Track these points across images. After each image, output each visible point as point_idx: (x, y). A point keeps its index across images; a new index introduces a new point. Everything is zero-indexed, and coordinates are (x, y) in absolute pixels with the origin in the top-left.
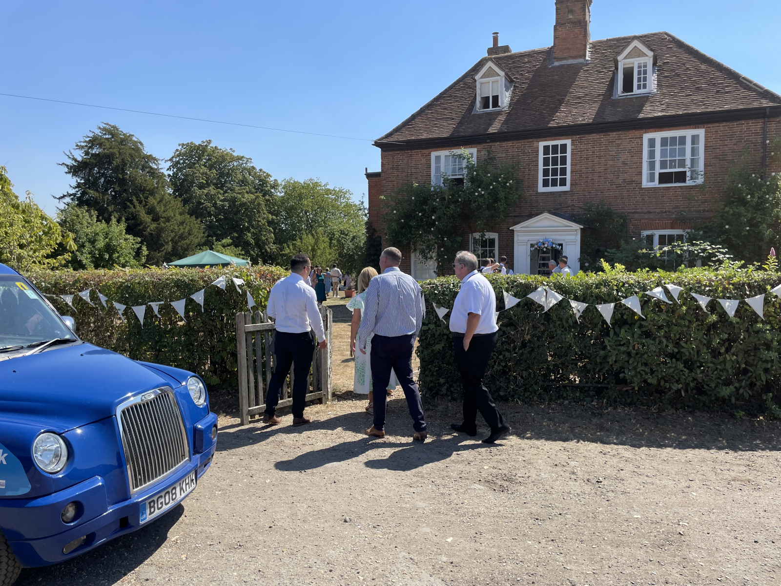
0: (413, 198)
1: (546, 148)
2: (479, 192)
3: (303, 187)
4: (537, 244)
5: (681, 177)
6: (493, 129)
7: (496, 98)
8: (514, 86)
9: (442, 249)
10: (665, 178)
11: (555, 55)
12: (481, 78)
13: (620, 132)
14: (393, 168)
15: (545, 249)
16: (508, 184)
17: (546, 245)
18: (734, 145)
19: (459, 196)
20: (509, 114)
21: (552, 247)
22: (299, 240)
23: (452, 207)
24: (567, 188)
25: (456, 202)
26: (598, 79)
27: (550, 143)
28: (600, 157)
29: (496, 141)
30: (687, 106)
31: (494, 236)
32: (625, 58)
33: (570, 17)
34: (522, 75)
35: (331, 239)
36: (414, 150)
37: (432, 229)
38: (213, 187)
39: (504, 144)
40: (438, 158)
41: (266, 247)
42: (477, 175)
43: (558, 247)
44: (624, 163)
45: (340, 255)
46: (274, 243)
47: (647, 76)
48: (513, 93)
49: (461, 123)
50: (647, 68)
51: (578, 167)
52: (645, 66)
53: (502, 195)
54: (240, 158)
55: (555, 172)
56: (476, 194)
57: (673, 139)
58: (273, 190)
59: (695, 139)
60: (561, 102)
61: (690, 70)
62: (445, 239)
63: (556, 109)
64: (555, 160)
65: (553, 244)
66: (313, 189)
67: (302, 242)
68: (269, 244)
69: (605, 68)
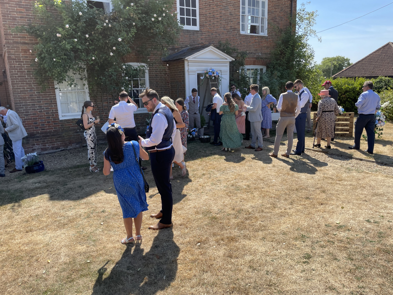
4: (207, 74)
15: (213, 78)
21: (218, 76)
24: (197, 28)
44: (231, 14)
51: (204, 11)
55: (188, 12)
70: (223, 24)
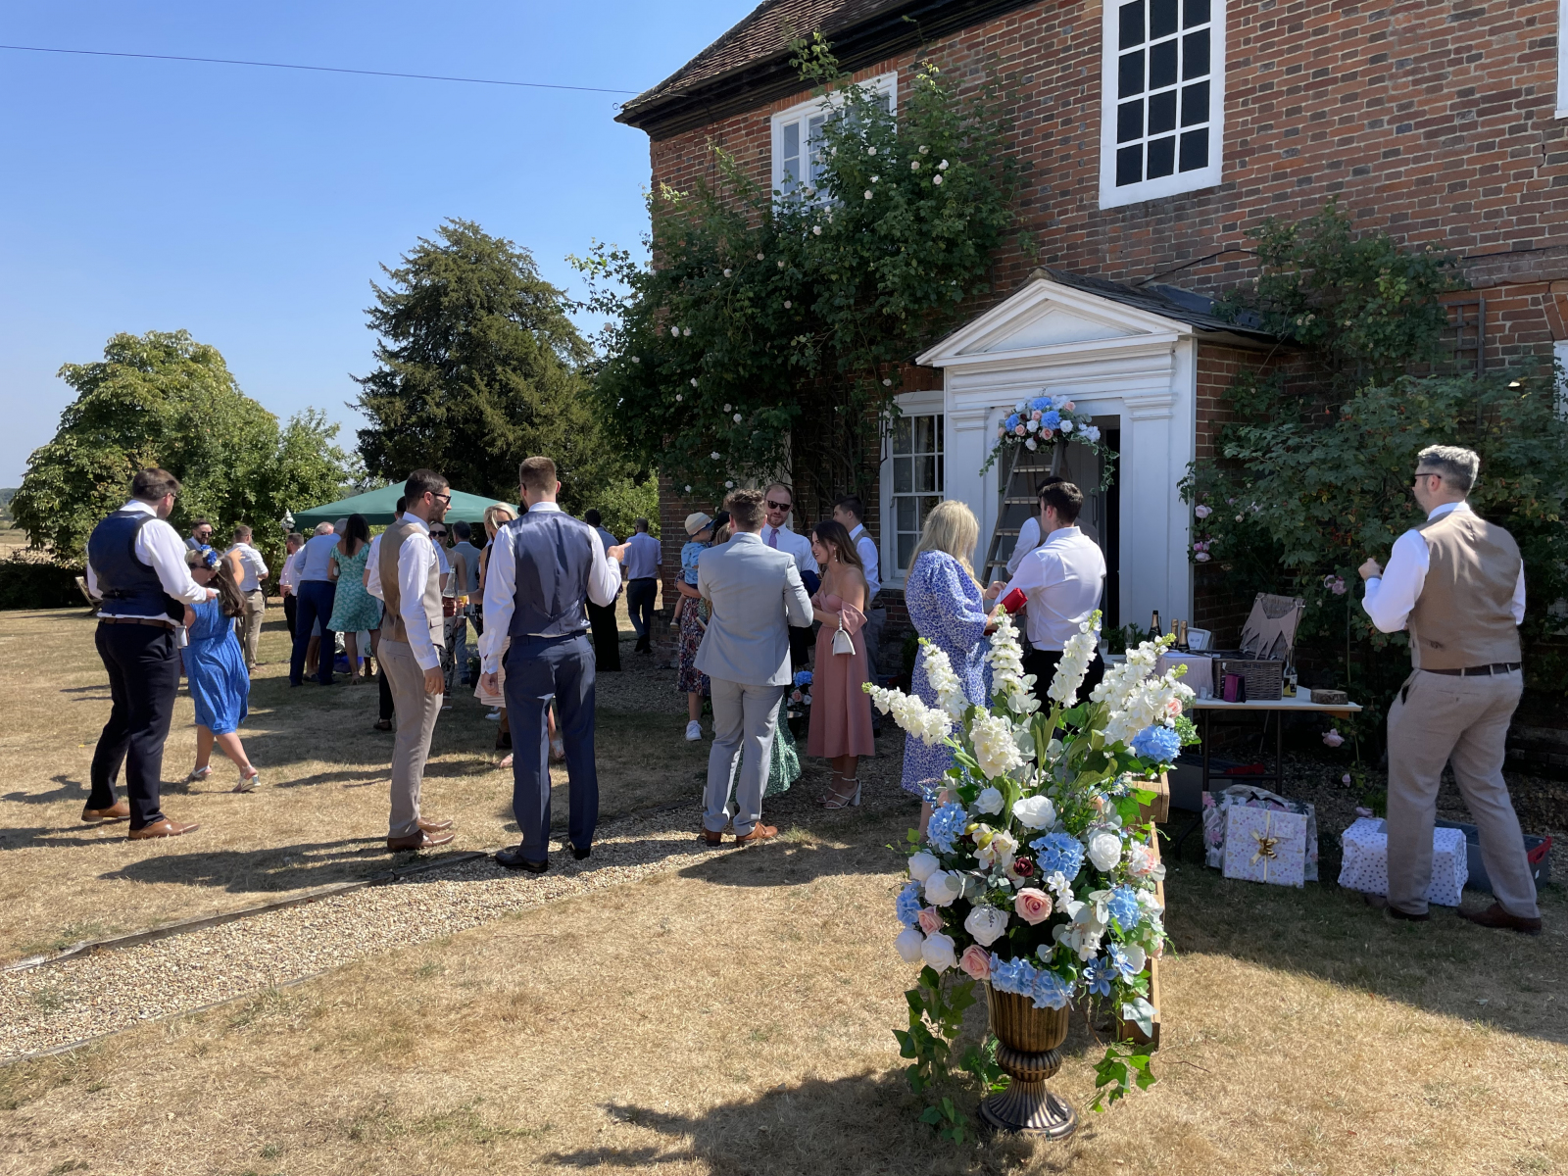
1: (1130, 15)
15: (1031, 444)
16: (938, 178)
17: (1032, 427)
24: (1208, 176)
36: (727, 117)
40: (791, 132)
43: (1095, 432)
55: (1162, 114)
65: (1065, 417)
70: (1392, 99)
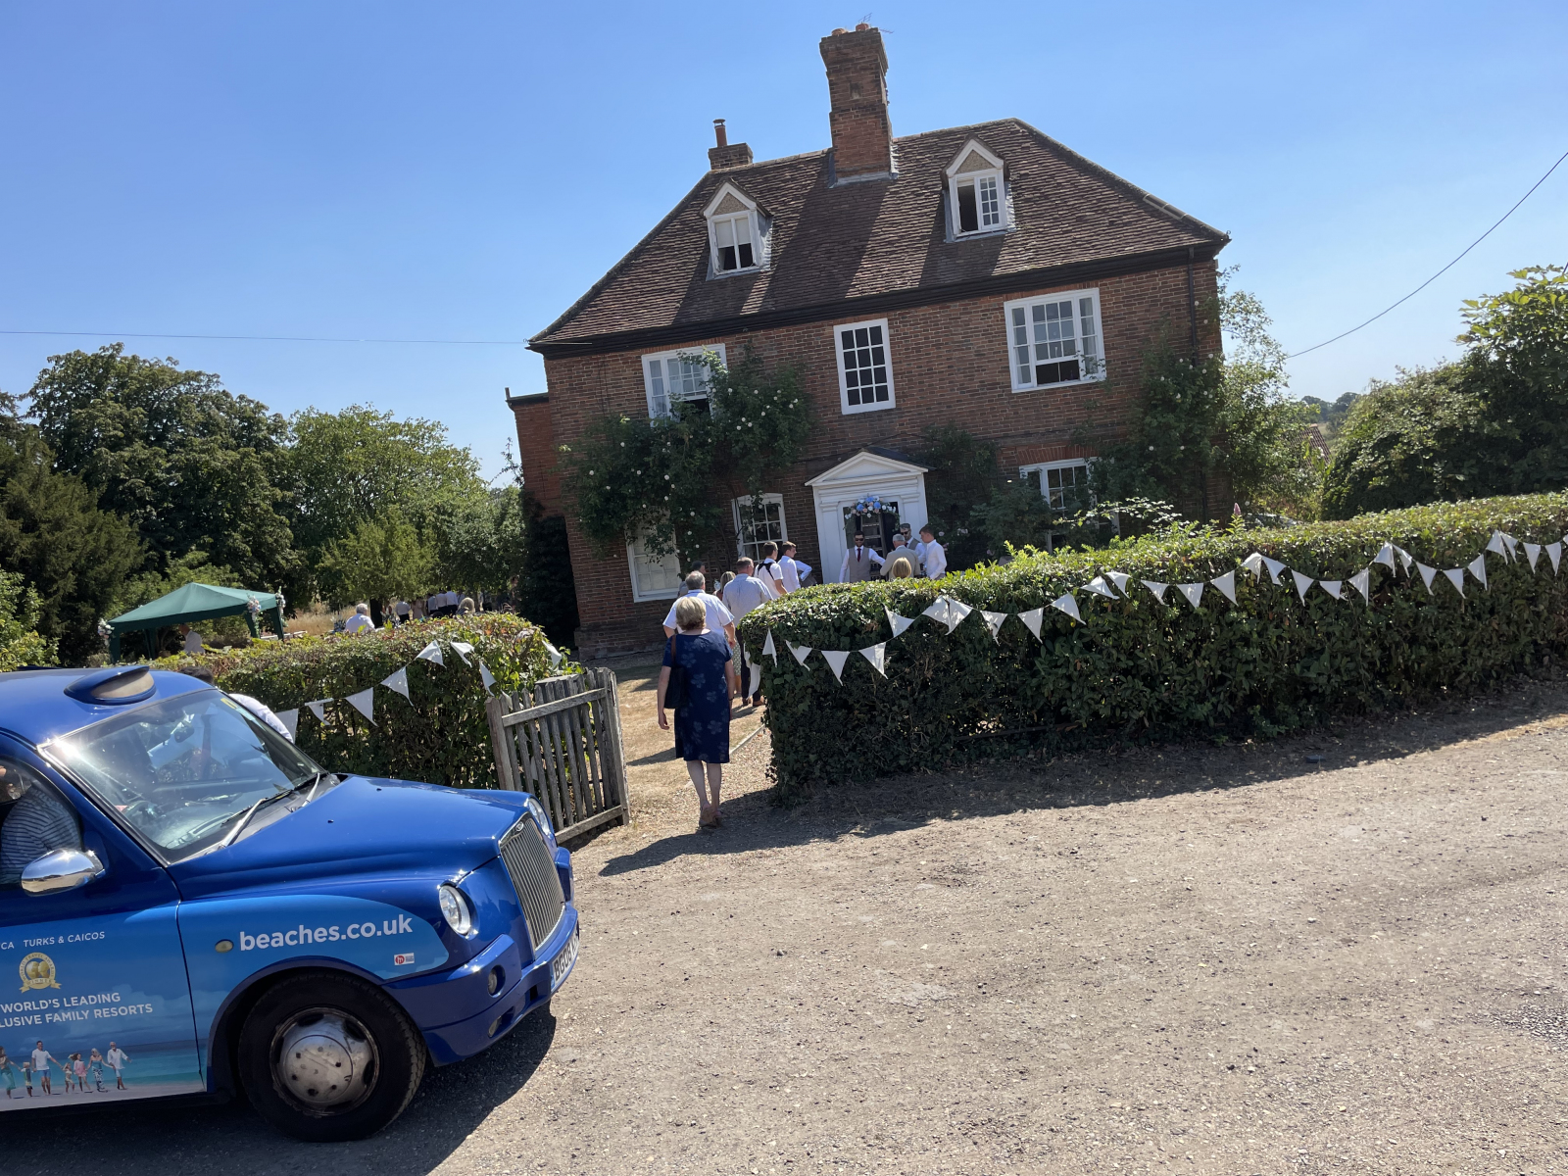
0: (623, 444)
1: (847, 336)
2: (742, 424)
3: (341, 425)
4: (855, 507)
5: (1070, 370)
6: (751, 307)
7: (746, 250)
8: (775, 225)
9: (690, 533)
10: (1046, 374)
11: (838, 166)
12: (714, 214)
13: (967, 302)
14: (571, 389)
15: (869, 515)
16: (791, 406)
17: (870, 508)
18: (1146, 311)
19: (708, 434)
20: (773, 278)
21: (881, 510)
22: (352, 536)
23: (698, 454)
24: (890, 403)
25: (703, 444)
26: (916, 209)
27: (853, 327)
28: (938, 346)
29: (759, 329)
30: (1067, 252)
31: (776, 498)
32: (959, 171)
33: (856, 97)
34: (784, 203)
35: (419, 526)
36: (608, 352)
37: (666, 498)
38: (141, 442)
39: (773, 333)
40: (655, 365)
41: (278, 557)
42: (735, 392)
43: (890, 508)
44: (979, 354)
45: (444, 555)
46: (293, 548)
47: (998, 200)
48: (775, 237)
49: (688, 299)
50: (997, 188)
51: (904, 366)
52: (993, 184)
53: (783, 426)
54: (189, 377)
55: (866, 376)
56: (739, 428)
57: (1052, 307)
58: (273, 438)
59: (1085, 305)
60: (860, 252)
61: (1063, 187)
62: (692, 514)
63: (853, 267)
64: (864, 355)
65: (882, 504)
66: (361, 425)
67: (358, 539)
68: (282, 550)
69: (926, 188)
70: (958, 381)
